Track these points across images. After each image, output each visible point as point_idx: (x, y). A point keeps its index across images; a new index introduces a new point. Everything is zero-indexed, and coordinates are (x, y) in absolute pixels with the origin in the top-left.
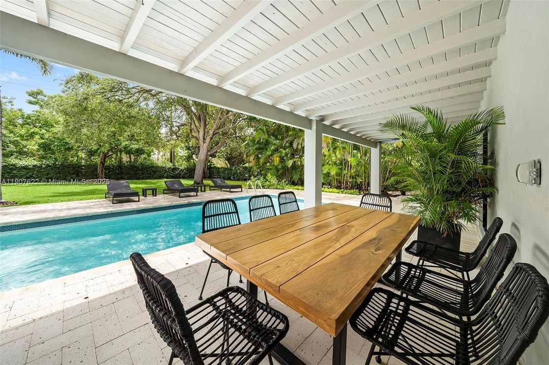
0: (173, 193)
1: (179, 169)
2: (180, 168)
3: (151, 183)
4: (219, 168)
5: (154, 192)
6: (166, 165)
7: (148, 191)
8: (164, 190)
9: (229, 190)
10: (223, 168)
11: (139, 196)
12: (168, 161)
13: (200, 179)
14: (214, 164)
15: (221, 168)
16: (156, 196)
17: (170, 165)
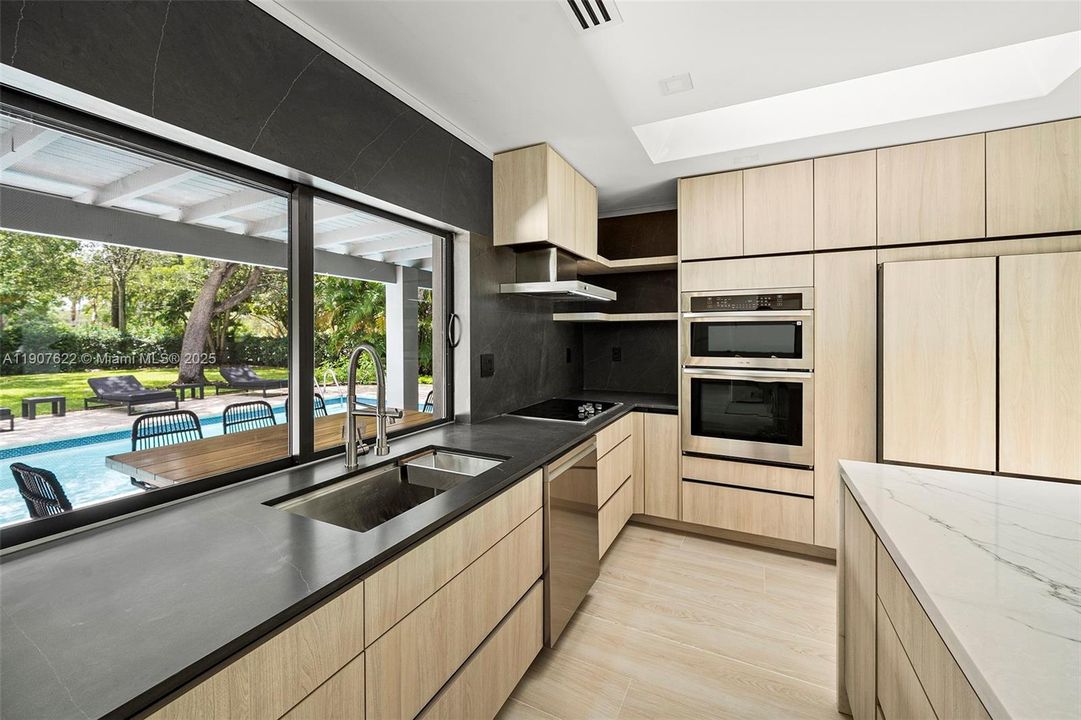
0: (112, 406)
1: (140, 343)
2: (145, 340)
3: (49, 384)
4: (259, 340)
5: (59, 407)
6: (99, 334)
7: (38, 405)
8: (86, 400)
9: (261, 392)
10: (270, 338)
11: (12, 417)
12: (106, 321)
13: (197, 370)
14: (246, 330)
15: (264, 339)
16: (62, 415)
17: (112, 333)
